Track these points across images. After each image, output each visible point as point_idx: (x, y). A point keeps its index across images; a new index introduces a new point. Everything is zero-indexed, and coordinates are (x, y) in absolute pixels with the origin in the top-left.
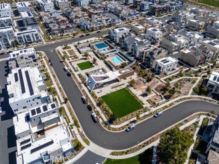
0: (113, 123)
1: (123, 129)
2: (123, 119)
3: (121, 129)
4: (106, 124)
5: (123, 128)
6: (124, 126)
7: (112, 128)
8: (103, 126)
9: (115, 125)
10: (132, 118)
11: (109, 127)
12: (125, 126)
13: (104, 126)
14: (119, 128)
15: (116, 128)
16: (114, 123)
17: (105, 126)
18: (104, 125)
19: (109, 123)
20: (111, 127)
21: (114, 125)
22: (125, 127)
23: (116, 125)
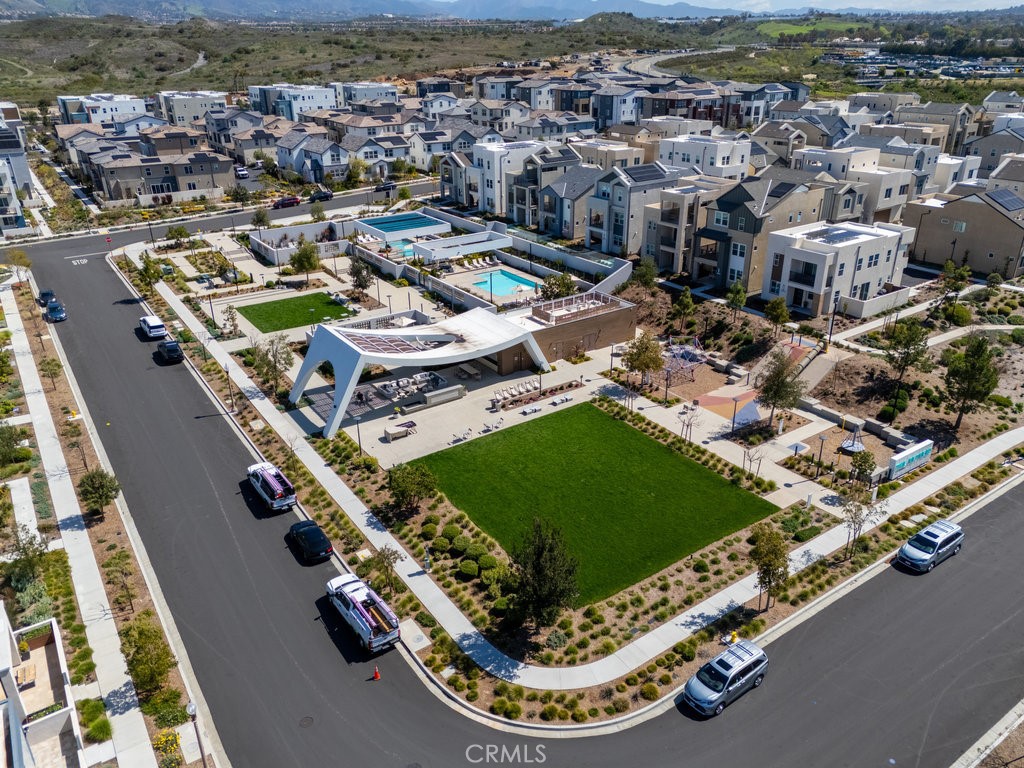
0: (537, 647)
1: (649, 696)
2: (623, 607)
3: (626, 695)
4: (467, 666)
5: (643, 684)
6: (651, 669)
7: (532, 698)
8: (437, 683)
9: (559, 662)
10: (708, 590)
11: (497, 693)
12: (659, 663)
13: (451, 683)
14: (607, 693)
15: (581, 696)
16: (546, 651)
17: (463, 680)
18: (448, 672)
19: (491, 649)
20: (519, 692)
21: (545, 662)
22: (661, 672)
23: (572, 663)
